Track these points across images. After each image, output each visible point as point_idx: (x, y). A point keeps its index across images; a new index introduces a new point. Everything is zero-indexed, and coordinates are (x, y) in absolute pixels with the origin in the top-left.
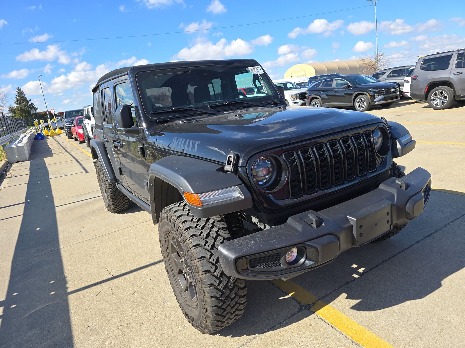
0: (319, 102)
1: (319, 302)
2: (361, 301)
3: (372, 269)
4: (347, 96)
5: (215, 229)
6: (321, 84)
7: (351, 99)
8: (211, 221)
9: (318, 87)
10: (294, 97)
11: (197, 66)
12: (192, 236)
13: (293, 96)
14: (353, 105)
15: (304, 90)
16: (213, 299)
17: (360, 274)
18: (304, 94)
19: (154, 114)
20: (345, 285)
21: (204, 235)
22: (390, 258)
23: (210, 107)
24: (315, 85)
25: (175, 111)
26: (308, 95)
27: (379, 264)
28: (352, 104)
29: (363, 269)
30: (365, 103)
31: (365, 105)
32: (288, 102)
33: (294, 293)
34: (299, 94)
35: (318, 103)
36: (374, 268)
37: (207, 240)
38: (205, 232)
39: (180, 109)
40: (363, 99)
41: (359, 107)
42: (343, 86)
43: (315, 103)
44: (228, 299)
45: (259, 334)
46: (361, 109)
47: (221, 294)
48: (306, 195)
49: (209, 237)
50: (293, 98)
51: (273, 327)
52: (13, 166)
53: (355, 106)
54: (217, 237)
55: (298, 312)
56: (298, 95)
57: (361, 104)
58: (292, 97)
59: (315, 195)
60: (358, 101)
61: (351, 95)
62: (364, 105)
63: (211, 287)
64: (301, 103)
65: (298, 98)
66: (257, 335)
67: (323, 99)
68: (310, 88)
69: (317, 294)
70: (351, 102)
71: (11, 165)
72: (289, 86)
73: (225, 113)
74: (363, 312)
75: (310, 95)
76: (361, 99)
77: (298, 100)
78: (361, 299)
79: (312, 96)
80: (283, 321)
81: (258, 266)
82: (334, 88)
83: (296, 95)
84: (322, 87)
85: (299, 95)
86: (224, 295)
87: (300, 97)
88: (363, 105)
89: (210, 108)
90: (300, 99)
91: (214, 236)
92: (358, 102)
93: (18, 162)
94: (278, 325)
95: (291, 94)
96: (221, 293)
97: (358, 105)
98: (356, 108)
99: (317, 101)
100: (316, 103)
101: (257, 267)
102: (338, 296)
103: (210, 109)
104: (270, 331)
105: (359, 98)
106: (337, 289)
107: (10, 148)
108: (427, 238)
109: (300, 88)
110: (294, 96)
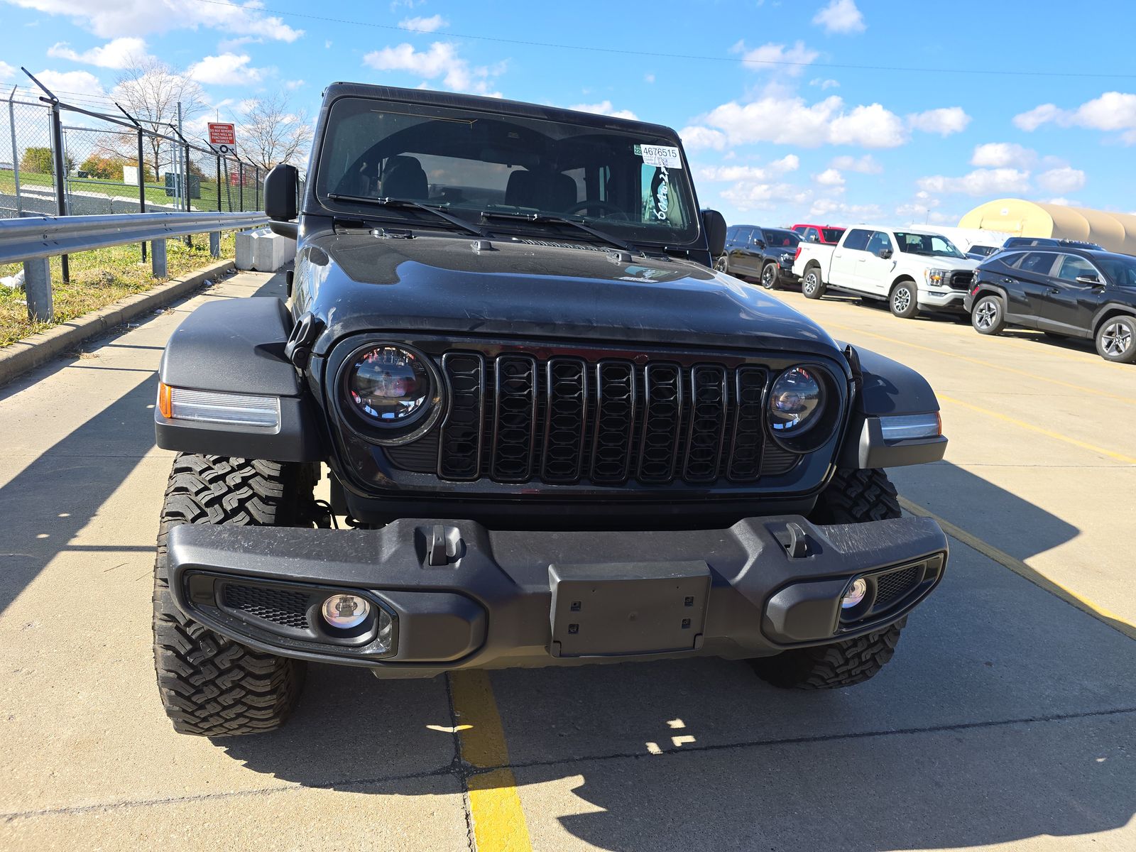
0: (999, 306)
1: (502, 771)
2: (601, 812)
3: (713, 747)
4: (1081, 308)
5: (244, 493)
6: (1021, 260)
7: (1092, 319)
8: (248, 472)
9: (1011, 265)
10: (937, 276)
11: (500, 111)
12: (177, 489)
13: (935, 273)
14: (1092, 338)
15: (972, 265)
16: (170, 653)
17: (669, 750)
18: (969, 275)
19: (336, 200)
20: (605, 758)
21: (204, 498)
22: (788, 741)
23: (486, 217)
24: (1004, 259)
25: (389, 207)
26: (975, 280)
27: (742, 745)
28: (1089, 333)
29: (689, 739)
30: (1128, 339)
31: (1128, 345)
32: (916, 286)
33: (470, 727)
34: (954, 273)
35: (996, 306)
36: (719, 747)
37: (208, 510)
38: (216, 489)
39: (405, 205)
40: (1125, 328)
41: (1108, 346)
42: (1079, 279)
43: (989, 305)
44: (208, 667)
45: (304, 784)
46: (1110, 354)
47: (189, 647)
48: (489, 480)
49: (217, 506)
50: (933, 280)
51: (347, 782)
52: (240, 275)
53: (1097, 342)
54: (235, 512)
55: (434, 773)
56: (949, 275)
57: (1117, 339)
58: (931, 277)
59: (515, 489)
60: (1110, 328)
61: (1094, 308)
62: (1124, 345)
63: (171, 624)
64: (952, 298)
65: (949, 282)
66: (298, 784)
67: (1012, 299)
68: (986, 263)
69: (520, 751)
70: (1089, 328)
71: (236, 273)
72: (937, 245)
73: (514, 239)
74: (578, 839)
75: (979, 283)
76: (1120, 328)
77: (946, 288)
78: (606, 807)
79: (985, 286)
80: (379, 780)
81: (246, 607)
82: (1052, 278)
83: (944, 273)
84: (1020, 268)
85: (953, 276)
86: (196, 654)
87: (954, 282)
88: (1121, 345)
89: (485, 219)
90: (953, 286)
91: (229, 508)
92: (1110, 334)
93: (254, 270)
94: (361, 782)
95: (931, 267)
96: (191, 647)
97: (1108, 340)
98: (1098, 347)
99: (996, 302)
100: (992, 306)
101: (243, 609)
102: (562, 777)
103: (485, 223)
104: (331, 789)
105: (1115, 322)
106: (573, 760)
107: (246, 236)
108: (943, 732)
109: (965, 258)
110: (939, 274)
